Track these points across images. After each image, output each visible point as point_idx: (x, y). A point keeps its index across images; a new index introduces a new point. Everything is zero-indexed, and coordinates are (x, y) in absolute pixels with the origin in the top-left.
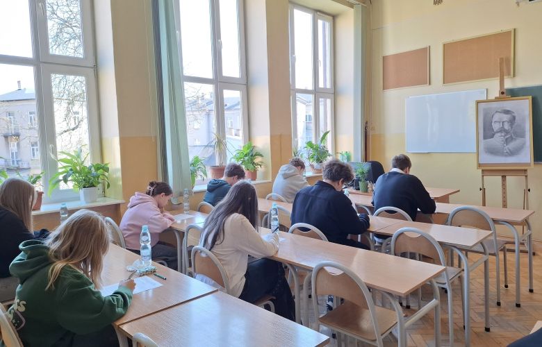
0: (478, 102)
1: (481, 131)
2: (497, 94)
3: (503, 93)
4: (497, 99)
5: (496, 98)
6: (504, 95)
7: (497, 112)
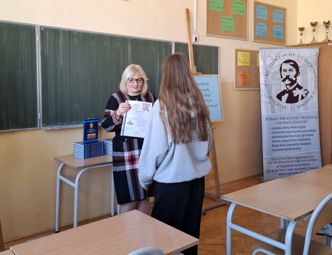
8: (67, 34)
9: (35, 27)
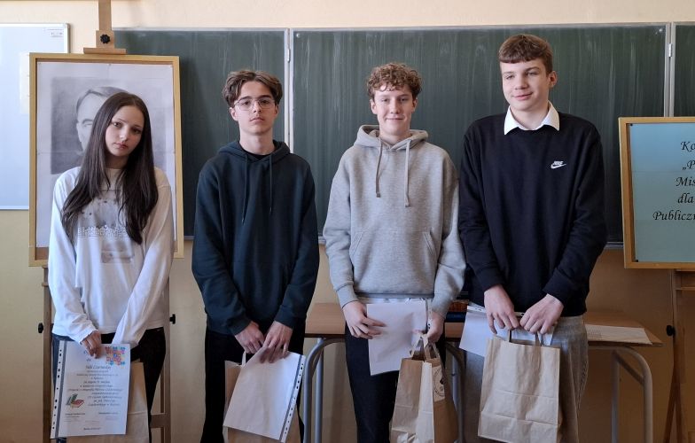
0: (37, 60)
1: (45, 146)
2: (92, 43)
3: (105, 39)
4: (90, 56)
5: (87, 51)
6: (111, 47)
7: (90, 92)
8: (350, 39)
9: (283, 33)
